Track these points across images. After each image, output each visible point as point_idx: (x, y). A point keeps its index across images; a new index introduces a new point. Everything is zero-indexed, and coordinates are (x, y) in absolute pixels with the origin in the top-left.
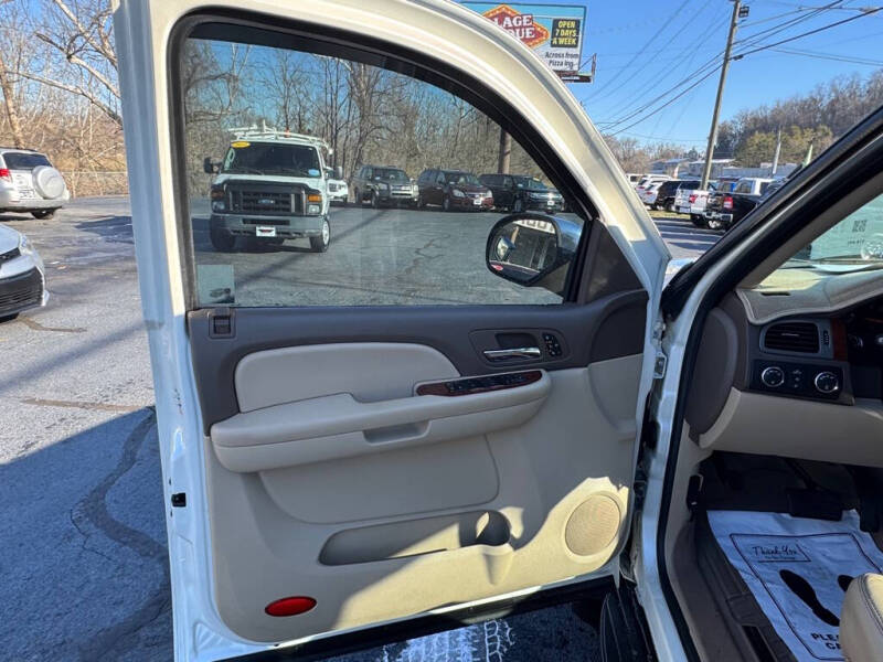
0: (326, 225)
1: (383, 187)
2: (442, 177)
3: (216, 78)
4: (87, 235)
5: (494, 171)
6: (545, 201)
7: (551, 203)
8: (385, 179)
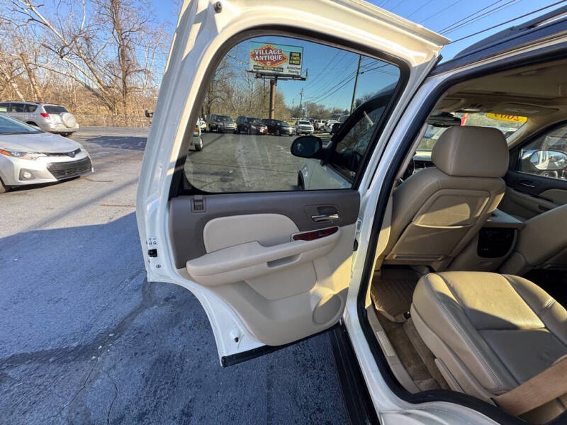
0: (201, 140)
1: (221, 124)
2: (246, 120)
3: (139, 71)
4: (93, 145)
5: (267, 118)
6: (288, 131)
7: (291, 131)
8: (222, 120)
